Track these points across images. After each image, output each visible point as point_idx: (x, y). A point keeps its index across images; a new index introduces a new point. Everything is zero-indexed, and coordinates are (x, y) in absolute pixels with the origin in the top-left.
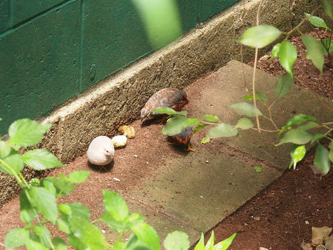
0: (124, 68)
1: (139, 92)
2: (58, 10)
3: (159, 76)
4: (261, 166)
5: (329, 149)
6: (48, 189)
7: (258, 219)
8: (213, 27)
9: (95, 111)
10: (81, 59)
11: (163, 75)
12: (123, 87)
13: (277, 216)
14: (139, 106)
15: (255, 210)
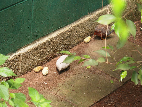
0: (52, 32)
1: (59, 43)
2: (21, 4)
3: (69, 36)
4: (113, 80)
5: (138, 74)
6: (5, 86)
7: (110, 105)
8: (96, 15)
9: (37, 51)
10: (32, 27)
11: (71, 36)
12: (52, 41)
13: (119, 104)
14: (59, 50)
15: (109, 100)
